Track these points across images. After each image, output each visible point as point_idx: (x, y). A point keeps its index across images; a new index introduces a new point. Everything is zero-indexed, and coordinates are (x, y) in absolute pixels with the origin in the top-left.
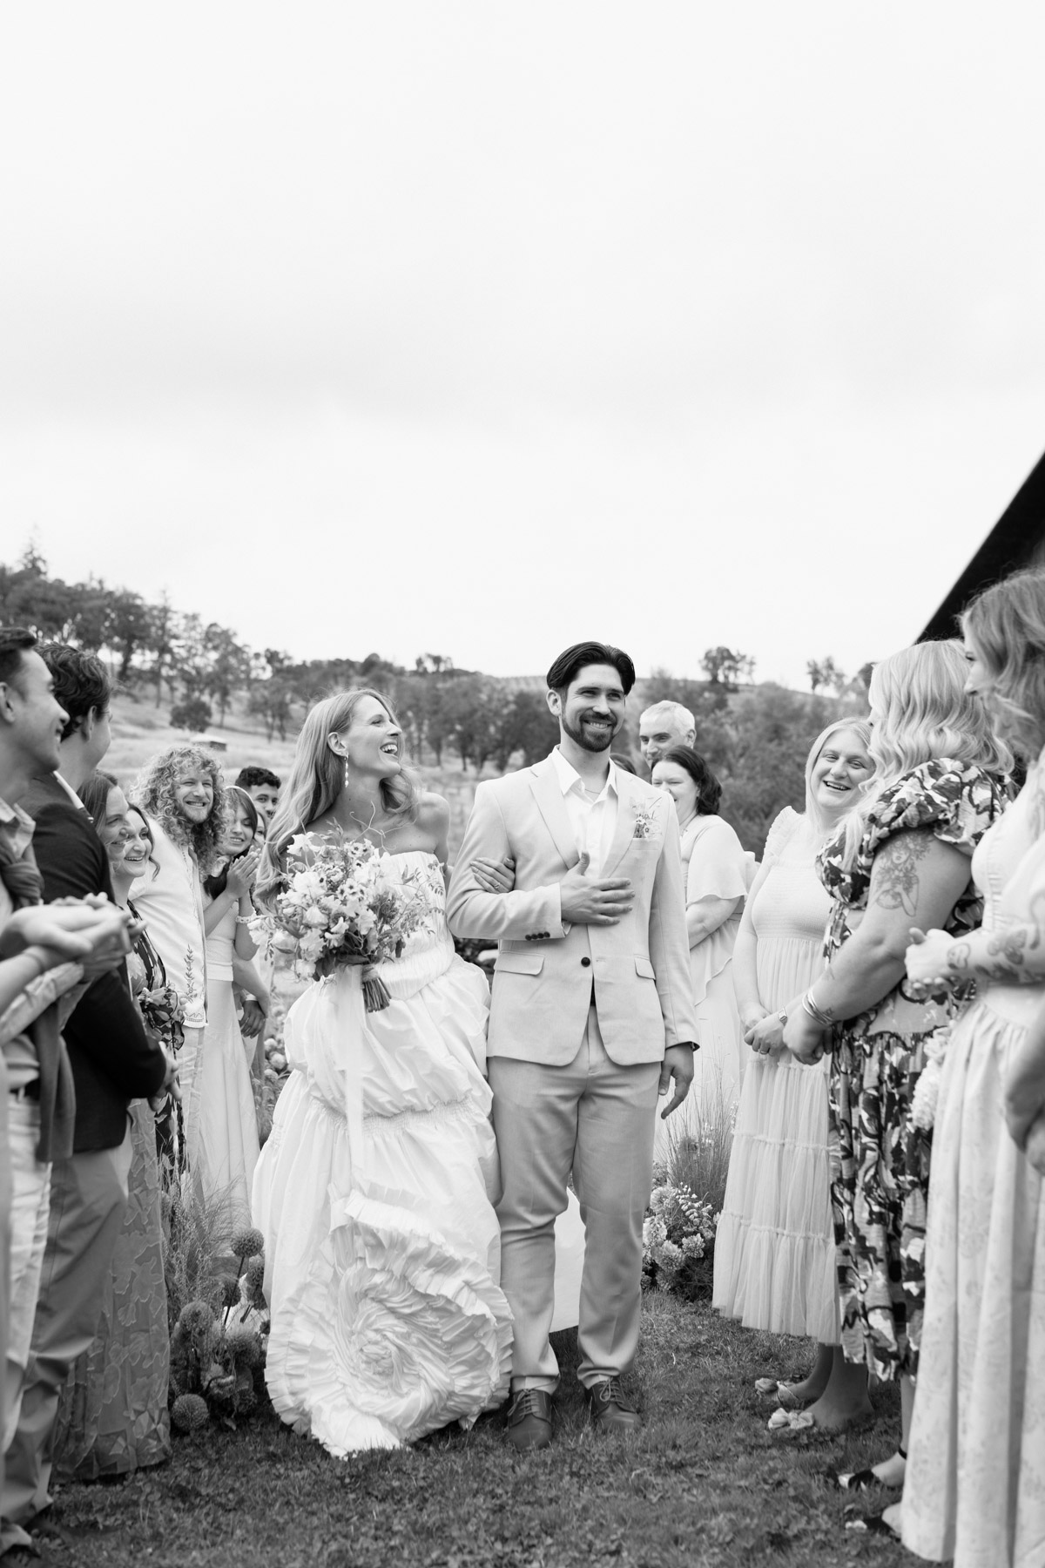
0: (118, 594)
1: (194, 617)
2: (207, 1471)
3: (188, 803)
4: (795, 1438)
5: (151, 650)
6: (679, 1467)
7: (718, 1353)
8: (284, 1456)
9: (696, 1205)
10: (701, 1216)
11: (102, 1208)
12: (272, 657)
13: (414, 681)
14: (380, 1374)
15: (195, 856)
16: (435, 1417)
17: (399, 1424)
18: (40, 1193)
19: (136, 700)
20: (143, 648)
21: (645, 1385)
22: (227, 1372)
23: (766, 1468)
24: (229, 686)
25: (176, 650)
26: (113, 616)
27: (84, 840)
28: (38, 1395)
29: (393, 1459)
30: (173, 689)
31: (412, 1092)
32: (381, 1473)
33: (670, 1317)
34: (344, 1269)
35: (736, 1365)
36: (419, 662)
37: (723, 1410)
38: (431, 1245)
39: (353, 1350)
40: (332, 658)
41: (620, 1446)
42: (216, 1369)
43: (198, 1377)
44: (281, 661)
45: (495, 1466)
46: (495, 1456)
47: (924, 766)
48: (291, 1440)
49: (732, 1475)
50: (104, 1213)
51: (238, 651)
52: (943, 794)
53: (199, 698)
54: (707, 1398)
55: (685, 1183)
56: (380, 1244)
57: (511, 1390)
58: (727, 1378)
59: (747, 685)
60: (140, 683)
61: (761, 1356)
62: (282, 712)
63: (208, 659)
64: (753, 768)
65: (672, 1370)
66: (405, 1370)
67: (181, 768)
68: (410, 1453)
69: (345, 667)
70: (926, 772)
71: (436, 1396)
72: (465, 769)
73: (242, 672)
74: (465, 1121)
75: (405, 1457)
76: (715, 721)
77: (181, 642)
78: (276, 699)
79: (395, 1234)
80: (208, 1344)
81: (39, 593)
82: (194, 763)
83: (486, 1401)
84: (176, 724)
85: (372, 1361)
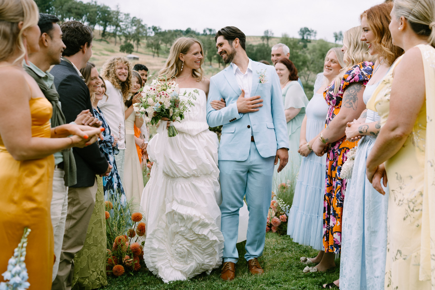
0: (102, 6)
1: (128, 15)
2: (123, 288)
3: (120, 75)
4: (311, 275)
5: (113, 25)
6: (274, 284)
7: (290, 250)
8: (149, 283)
9: (284, 205)
10: (286, 209)
11: (87, 205)
12: (154, 29)
13: (203, 37)
14: (181, 257)
15: (122, 93)
16: (198, 271)
17: (186, 273)
18: (64, 199)
19: (108, 43)
20: (110, 25)
21: (266, 260)
22: (130, 258)
23: (301, 283)
24: (140, 38)
25: (122, 26)
26: (100, 14)
27: (81, 87)
28: (64, 264)
29: (184, 283)
30: (120, 39)
31: (195, 170)
32: (180, 287)
33: (275, 240)
34: (171, 225)
35: (295, 254)
36: (204, 31)
37: (290, 267)
38: (200, 219)
39: (172, 249)
40: (175, 29)
41: (256, 278)
42: (127, 257)
43: (121, 259)
44: (158, 30)
45: (216, 285)
46: (216, 282)
47: (361, 63)
48: (151, 278)
49: (290, 286)
50: (88, 207)
51: (143, 26)
52: (367, 72)
53: (129, 43)
54: (285, 264)
55: (281, 198)
56: (183, 218)
57: (223, 262)
58: (291, 258)
59: (314, 40)
60: (109, 37)
61: (303, 251)
62: (158, 47)
63: (133, 29)
64: (315, 68)
65: (274, 256)
66: (189, 257)
67: (117, 64)
68: (189, 282)
69: (179, 32)
70: (361, 65)
71: (198, 265)
72: (220, 67)
73: (144, 33)
74: (211, 180)
75: (187, 283)
76: (303, 52)
77: (123, 23)
78: (156, 43)
79: (189, 216)
80: (124, 249)
81: (74, 6)
82: (122, 62)
83: (215, 266)
84: (122, 51)
85: (179, 253)
